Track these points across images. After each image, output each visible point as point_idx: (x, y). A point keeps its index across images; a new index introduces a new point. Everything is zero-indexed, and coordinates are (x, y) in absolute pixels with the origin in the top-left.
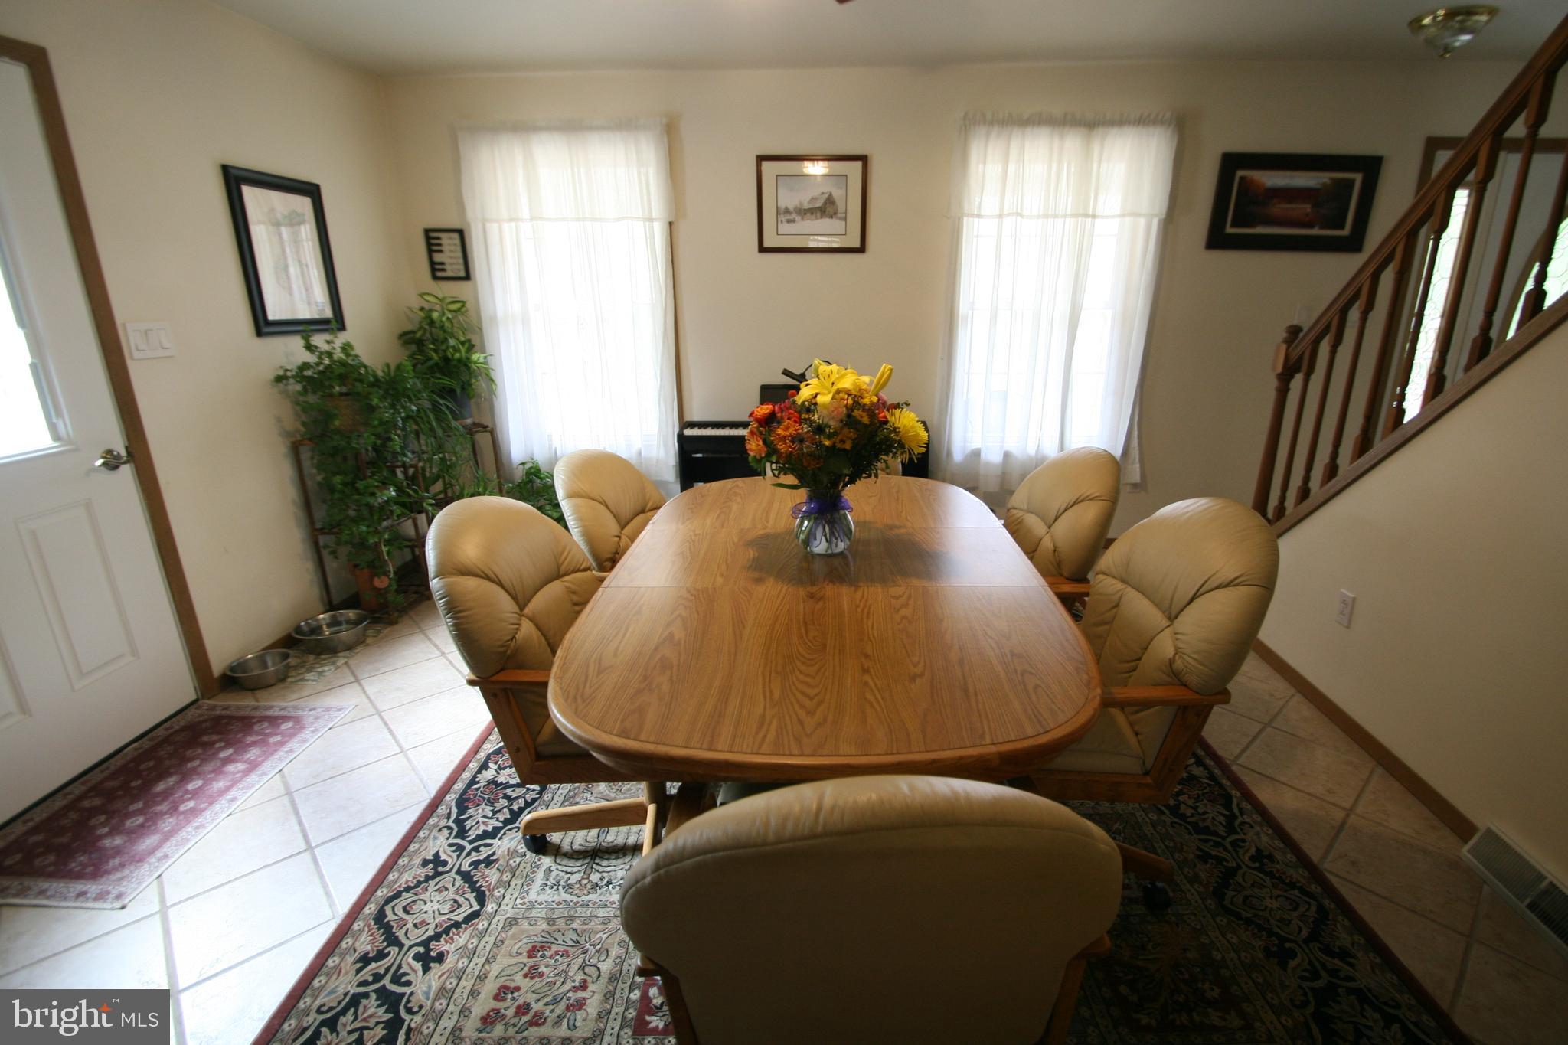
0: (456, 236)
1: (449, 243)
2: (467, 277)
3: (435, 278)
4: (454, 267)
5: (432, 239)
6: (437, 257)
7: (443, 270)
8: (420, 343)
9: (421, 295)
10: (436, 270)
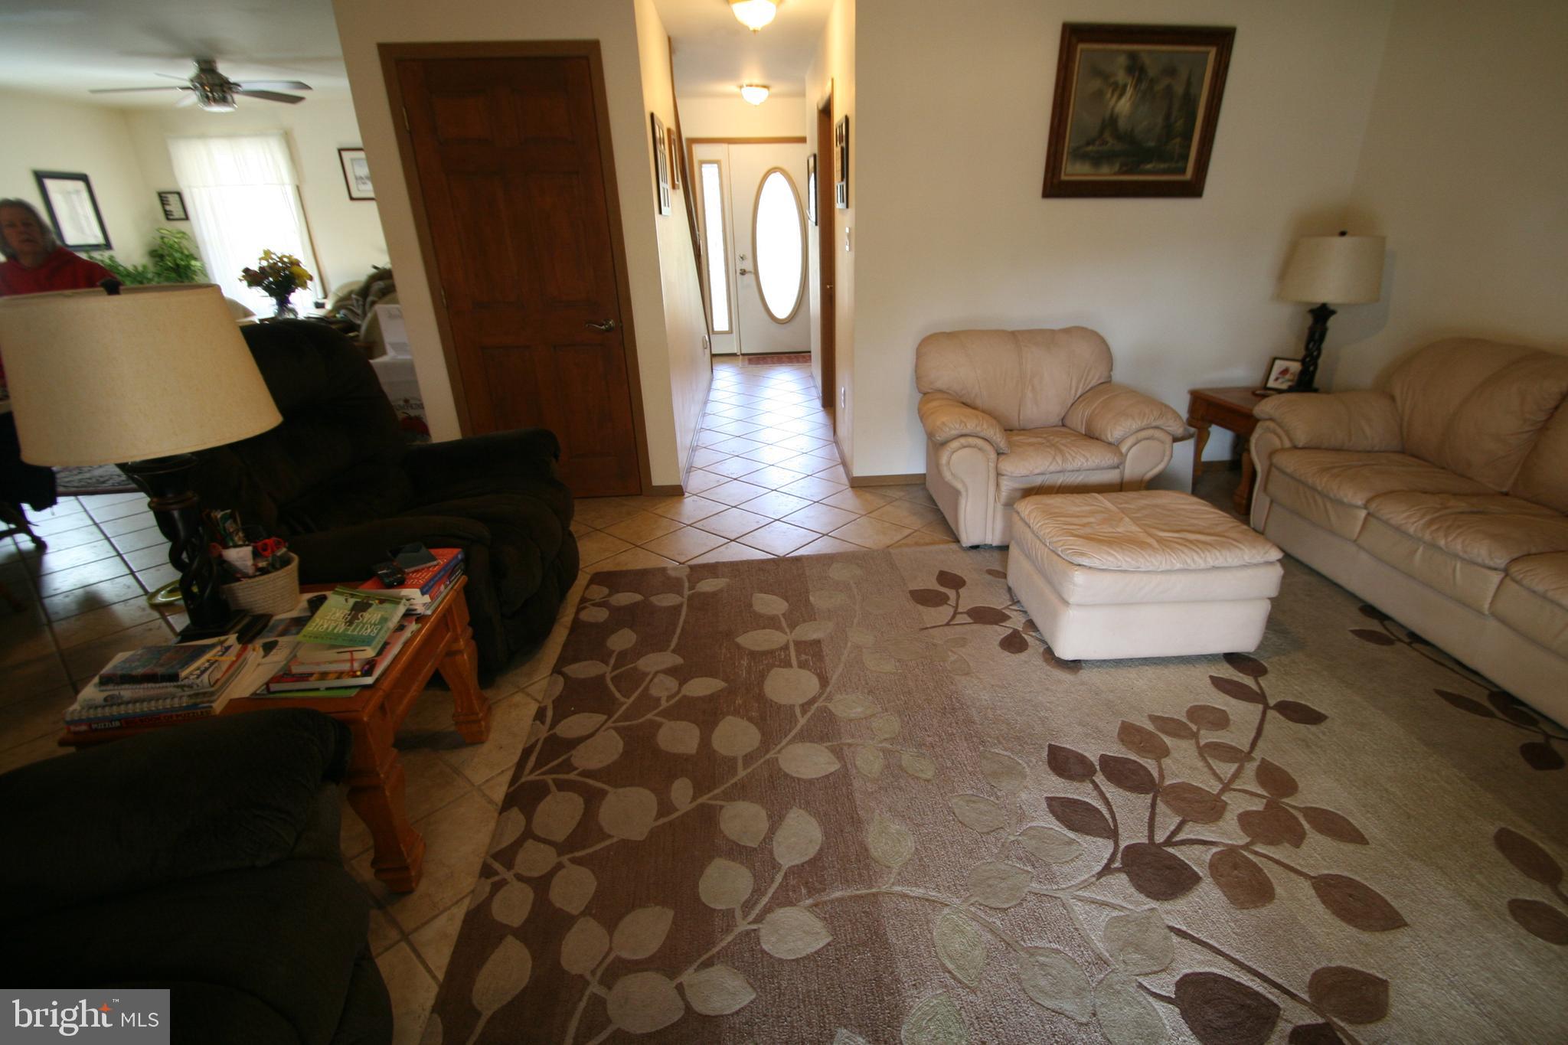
0: (176, 196)
1: (173, 200)
2: (187, 218)
3: (168, 219)
4: (178, 212)
5: (163, 197)
6: (168, 208)
7: (172, 215)
8: (161, 257)
9: (158, 230)
10: (168, 215)
